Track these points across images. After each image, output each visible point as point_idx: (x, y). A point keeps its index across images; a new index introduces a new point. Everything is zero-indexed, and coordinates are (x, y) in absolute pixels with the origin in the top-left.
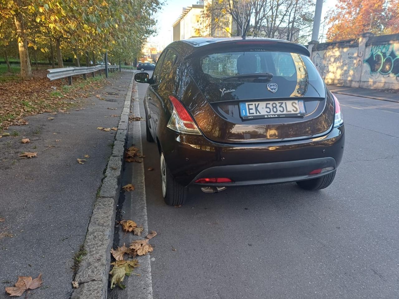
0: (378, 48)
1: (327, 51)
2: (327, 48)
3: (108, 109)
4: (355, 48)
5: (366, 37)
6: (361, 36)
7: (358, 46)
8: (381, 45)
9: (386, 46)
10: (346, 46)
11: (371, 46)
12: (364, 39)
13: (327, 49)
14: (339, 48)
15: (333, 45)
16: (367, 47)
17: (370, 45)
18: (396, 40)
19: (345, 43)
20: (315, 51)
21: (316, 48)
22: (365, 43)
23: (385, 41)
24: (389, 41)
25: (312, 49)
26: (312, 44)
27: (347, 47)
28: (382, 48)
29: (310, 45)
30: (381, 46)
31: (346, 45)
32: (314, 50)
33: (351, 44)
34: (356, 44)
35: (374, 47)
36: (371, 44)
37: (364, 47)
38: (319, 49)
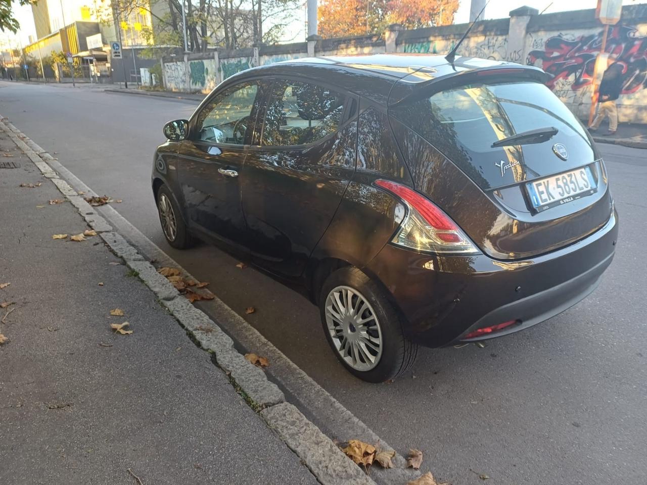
0: (414, 46)
1: (339, 52)
2: (339, 47)
3: (21, 186)
4: (381, 48)
5: (395, 31)
6: (387, 28)
7: (385, 45)
8: (417, 42)
9: (424, 44)
10: (366, 44)
11: (404, 44)
12: (392, 33)
13: (337, 49)
14: (356, 47)
15: (346, 42)
16: (398, 45)
17: (401, 43)
18: (439, 36)
19: (364, 39)
20: (319, 51)
21: (320, 47)
22: (395, 39)
23: (424, 38)
24: (428, 38)
25: (313, 49)
26: (313, 40)
27: (369, 46)
28: (419, 47)
29: (310, 42)
30: (417, 44)
31: (366, 42)
32: (317, 50)
33: (374, 42)
34: (382, 42)
35: (407, 46)
36: (404, 42)
37: (394, 45)
38: (326, 49)
